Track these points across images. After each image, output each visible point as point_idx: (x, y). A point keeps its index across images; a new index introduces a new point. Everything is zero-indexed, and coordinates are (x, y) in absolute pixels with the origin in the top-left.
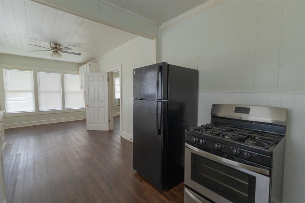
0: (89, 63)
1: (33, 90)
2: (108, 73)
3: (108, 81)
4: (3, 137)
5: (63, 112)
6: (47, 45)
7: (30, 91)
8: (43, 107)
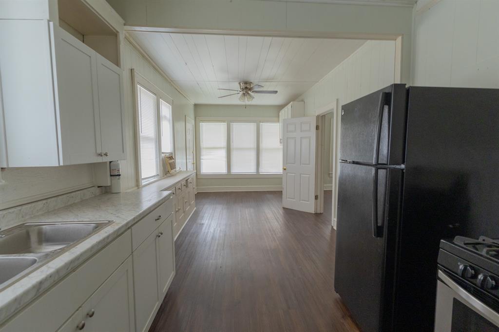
0: (292, 102)
1: (226, 146)
2: (318, 117)
3: (317, 129)
4: (193, 201)
5: (257, 177)
6: (236, 86)
7: (223, 148)
8: (236, 170)
